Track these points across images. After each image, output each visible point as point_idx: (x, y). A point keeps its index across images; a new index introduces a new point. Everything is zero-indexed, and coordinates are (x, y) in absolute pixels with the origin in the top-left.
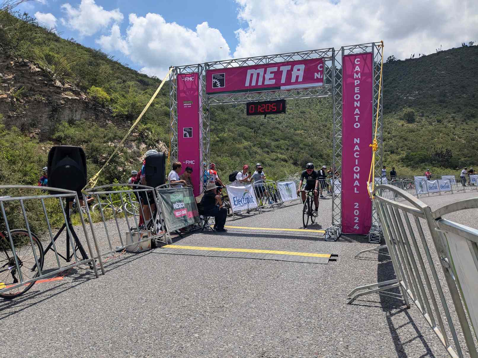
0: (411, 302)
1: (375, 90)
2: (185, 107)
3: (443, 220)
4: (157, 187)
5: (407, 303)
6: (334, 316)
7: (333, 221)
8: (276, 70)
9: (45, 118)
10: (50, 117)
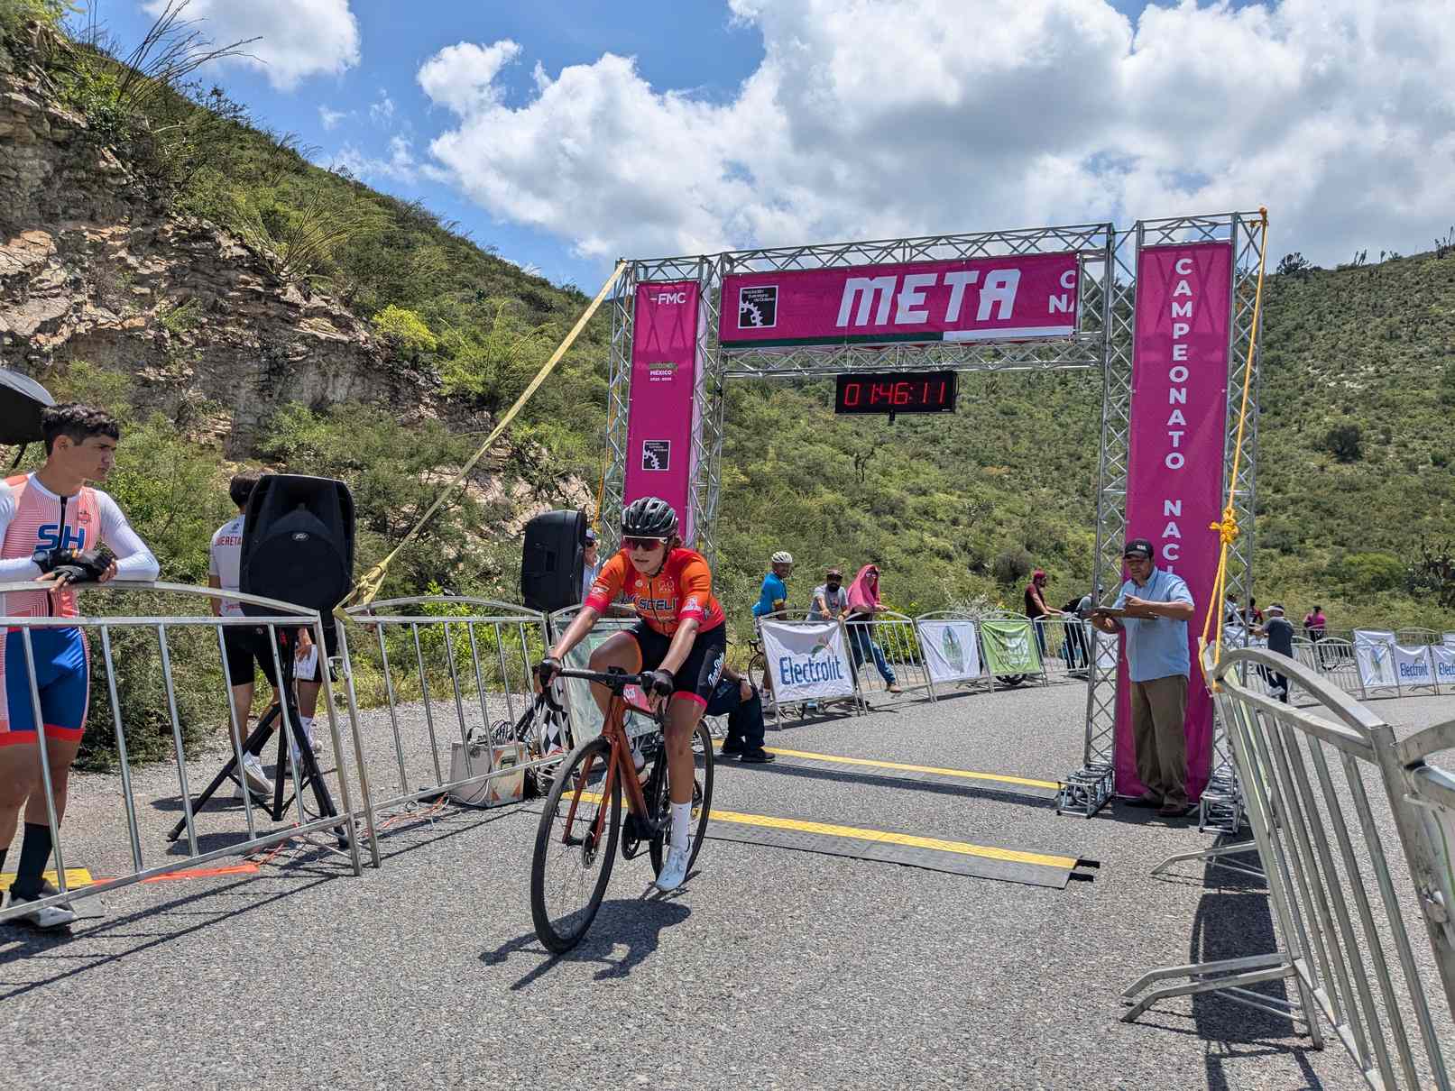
0: (1326, 1031)
2: (653, 379)
3: (1429, 770)
4: (555, 614)
5: (1314, 1033)
6: (1076, 1056)
7: (1087, 752)
8: (933, 284)
9: (247, 392)
10: (262, 390)
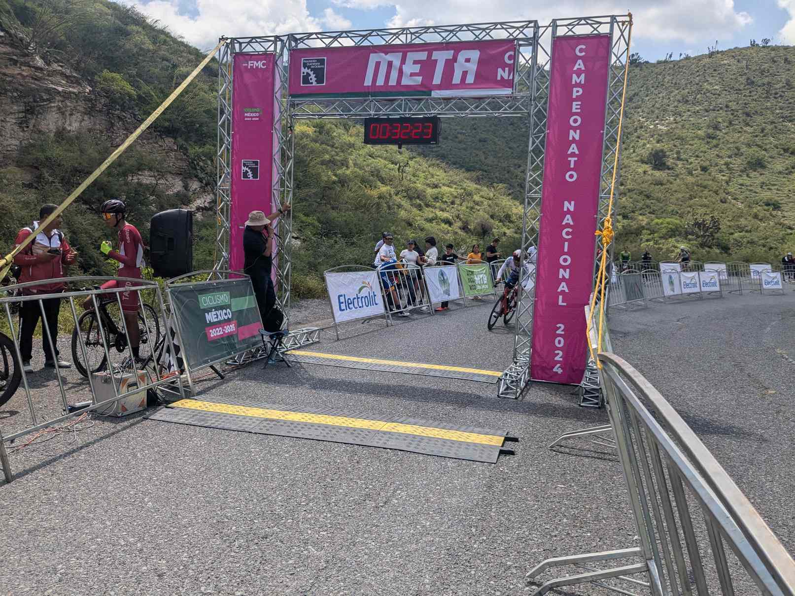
1: (609, 108)
2: (246, 119)
4: (169, 281)
7: (515, 354)
8: (425, 58)
9: (11, 125)
10: (21, 123)
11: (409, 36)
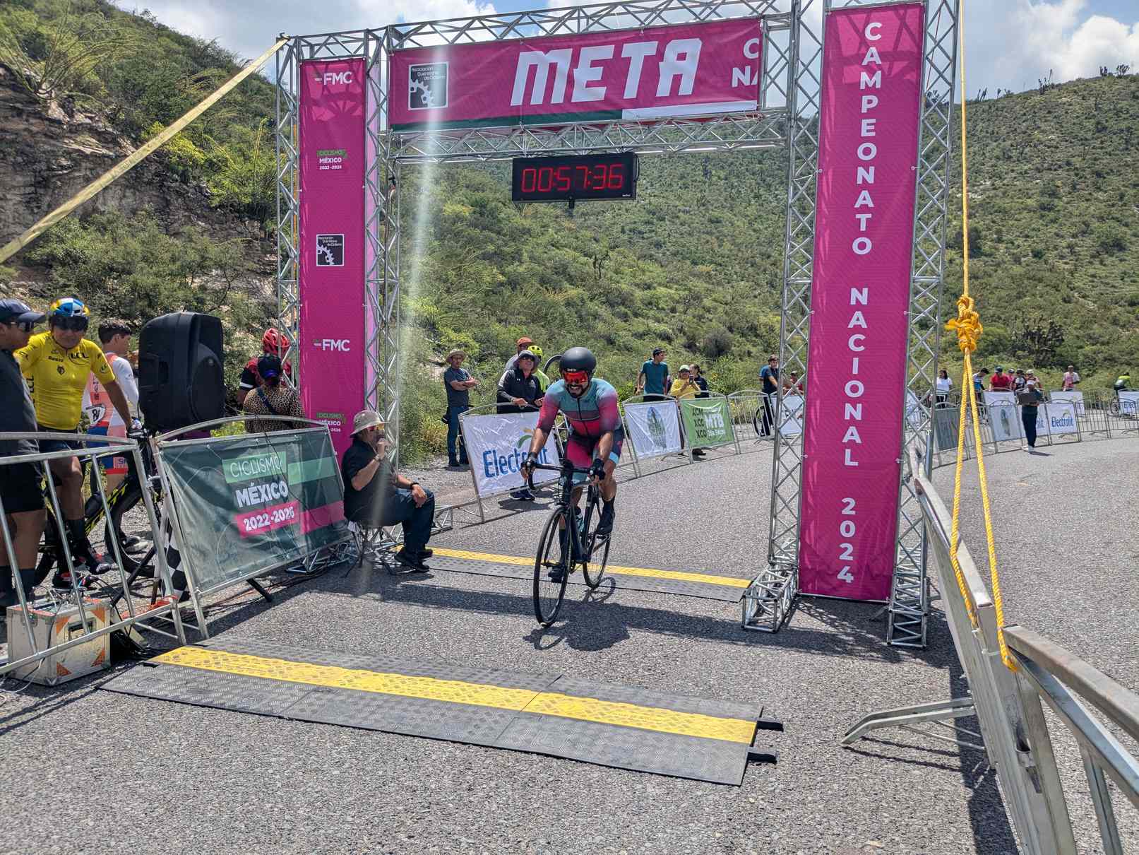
2: (322, 167)
7: (771, 550)
8: (610, 57)
9: (15, 204)
10: (28, 202)
11: (583, 22)
